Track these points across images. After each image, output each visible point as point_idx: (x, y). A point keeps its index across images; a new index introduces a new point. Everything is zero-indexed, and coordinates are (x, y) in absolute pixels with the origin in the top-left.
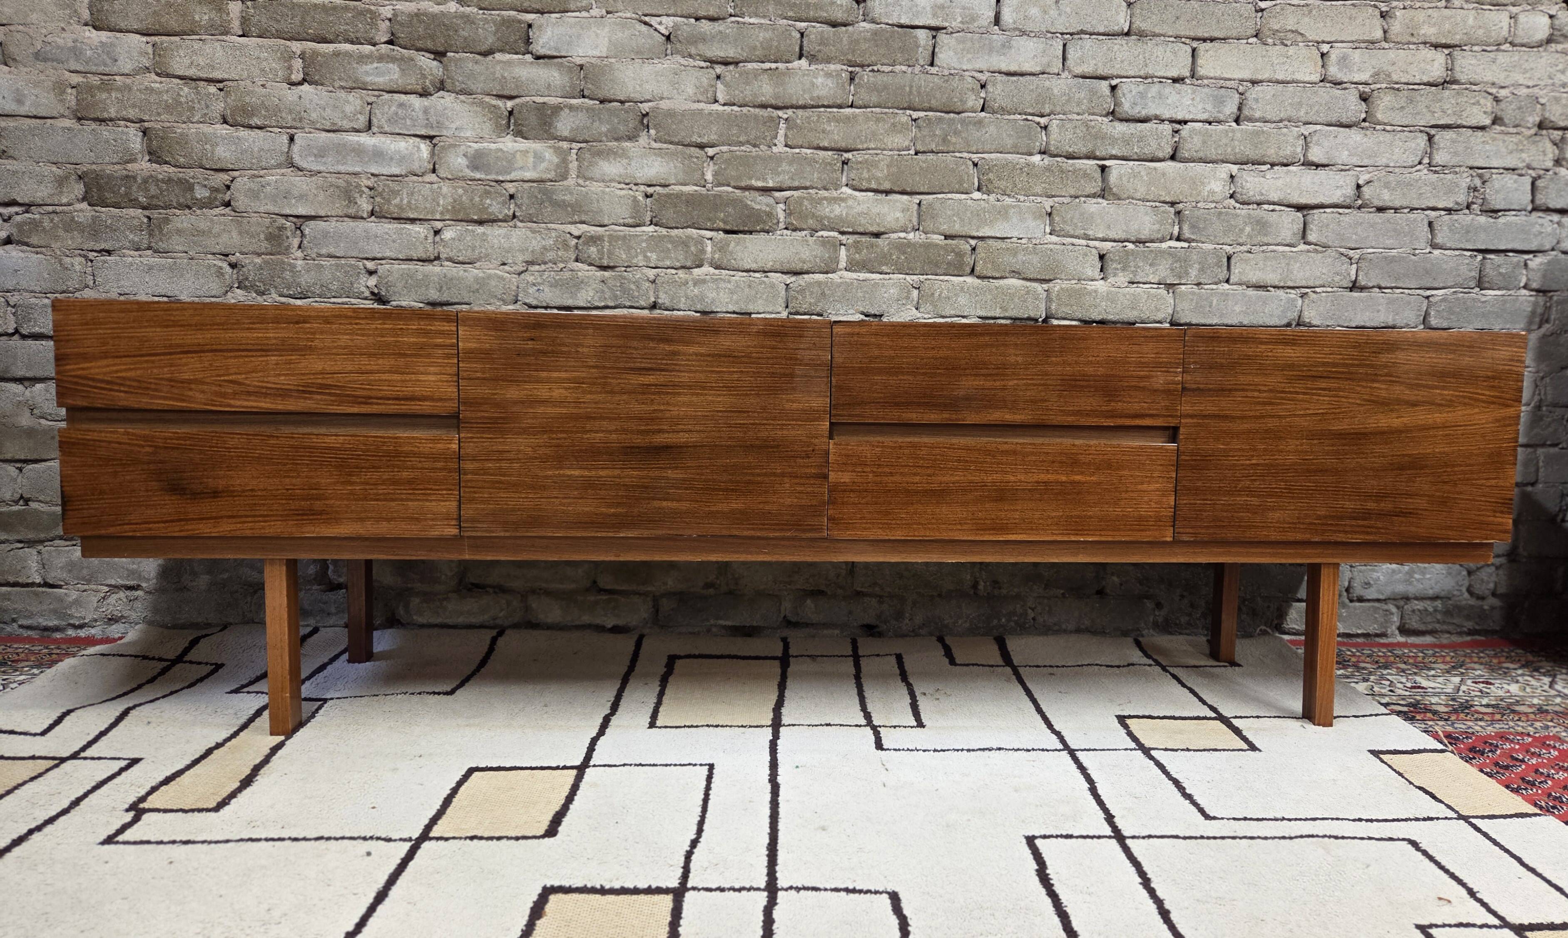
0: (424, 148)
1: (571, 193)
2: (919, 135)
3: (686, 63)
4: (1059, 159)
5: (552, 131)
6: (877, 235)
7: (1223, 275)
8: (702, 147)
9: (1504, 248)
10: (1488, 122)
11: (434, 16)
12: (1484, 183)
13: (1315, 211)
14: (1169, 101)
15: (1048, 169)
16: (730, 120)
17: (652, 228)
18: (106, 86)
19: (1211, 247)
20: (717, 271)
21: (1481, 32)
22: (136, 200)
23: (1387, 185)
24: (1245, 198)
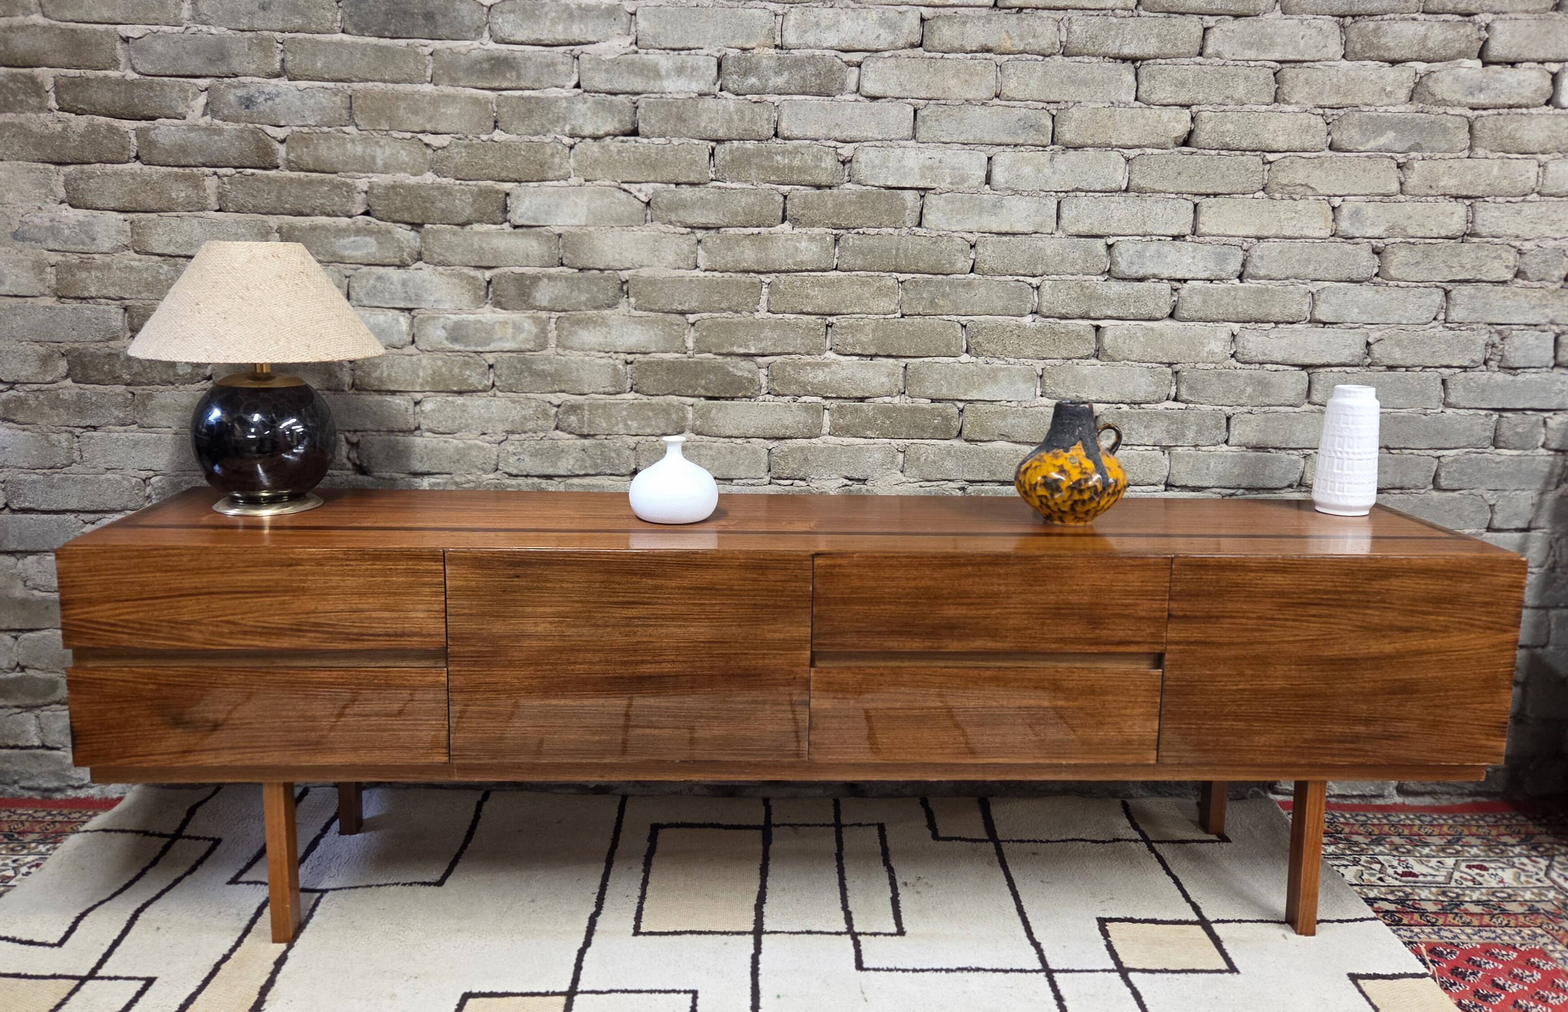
0: (403, 320)
1: (550, 363)
2: (905, 298)
3: (666, 230)
4: (1051, 320)
5: (531, 301)
6: (862, 399)
7: (1223, 435)
8: (683, 313)
9: (1521, 407)
10: (1509, 276)
11: (410, 188)
12: (1502, 339)
13: (1321, 370)
14: (1168, 260)
15: (1039, 331)
16: (712, 286)
17: (632, 395)
18: (85, 266)
19: (1211, 408)
20: (698, 437)
21: (1505, 183)
22: (120, 377)
23: (1399, 343)
24: (1247, 358)
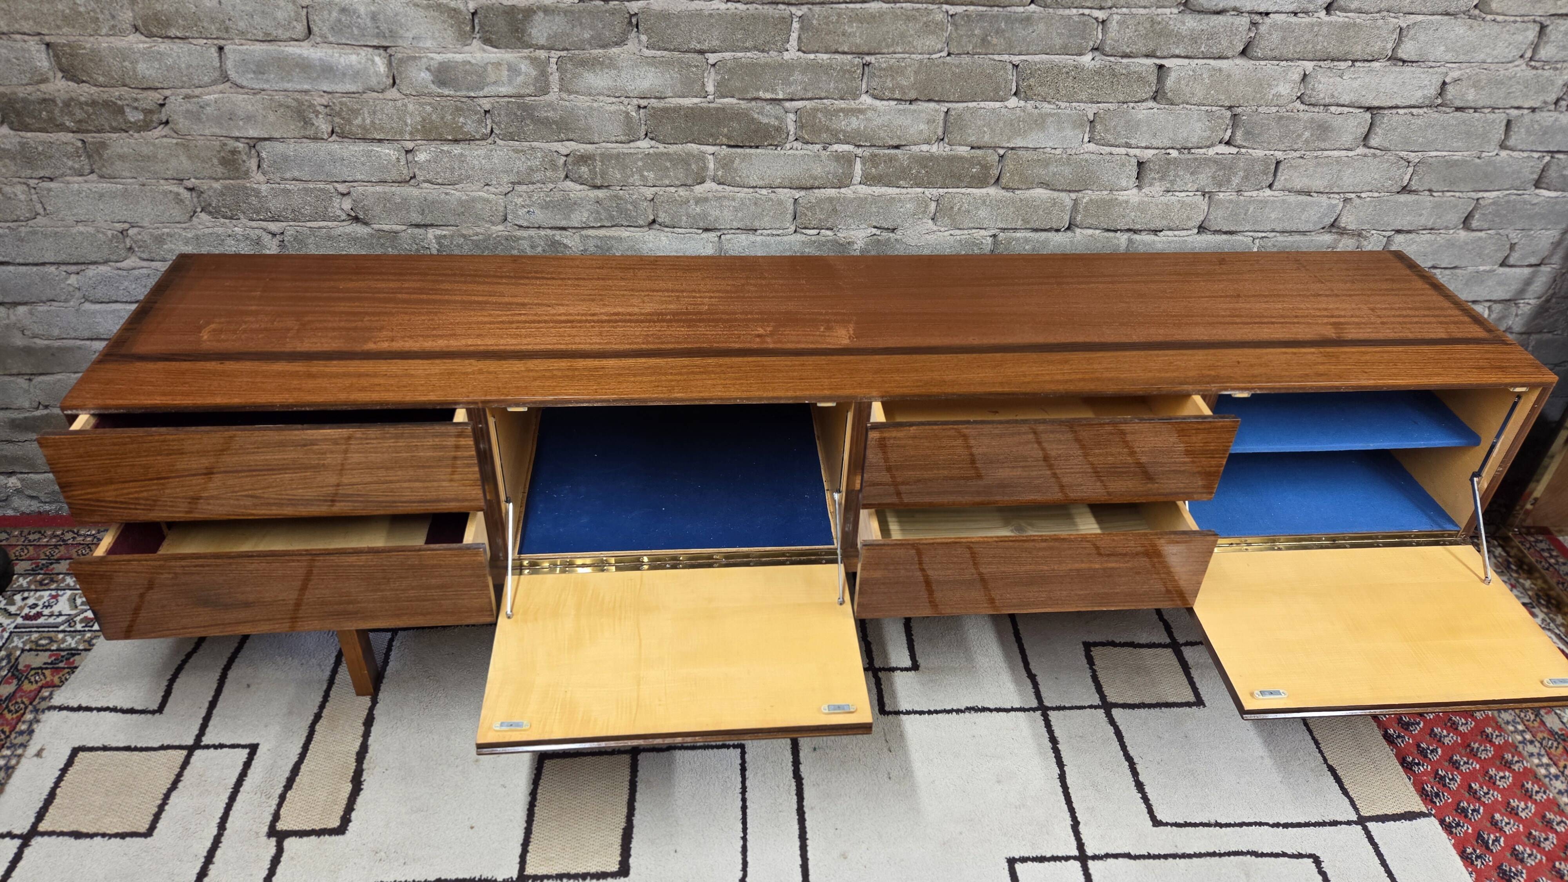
0: (379, 59)
1: (555, 109)
2: (954, 35)
4: (1112, 59)
5: (526, 38)
7: (1269, 180)
8: (702, 52)
13: (1386, 112)
17: (647, 143)
19: (1263, 153)
20: (720, 187)
23: (1476, 84)
24: (1313, 100)
